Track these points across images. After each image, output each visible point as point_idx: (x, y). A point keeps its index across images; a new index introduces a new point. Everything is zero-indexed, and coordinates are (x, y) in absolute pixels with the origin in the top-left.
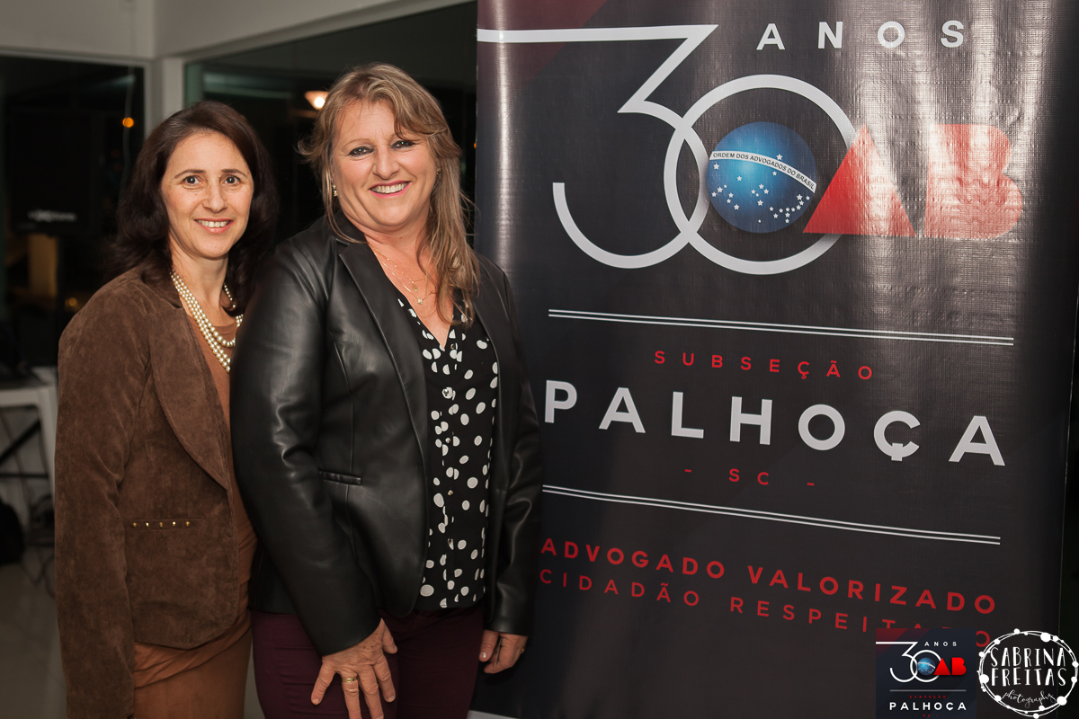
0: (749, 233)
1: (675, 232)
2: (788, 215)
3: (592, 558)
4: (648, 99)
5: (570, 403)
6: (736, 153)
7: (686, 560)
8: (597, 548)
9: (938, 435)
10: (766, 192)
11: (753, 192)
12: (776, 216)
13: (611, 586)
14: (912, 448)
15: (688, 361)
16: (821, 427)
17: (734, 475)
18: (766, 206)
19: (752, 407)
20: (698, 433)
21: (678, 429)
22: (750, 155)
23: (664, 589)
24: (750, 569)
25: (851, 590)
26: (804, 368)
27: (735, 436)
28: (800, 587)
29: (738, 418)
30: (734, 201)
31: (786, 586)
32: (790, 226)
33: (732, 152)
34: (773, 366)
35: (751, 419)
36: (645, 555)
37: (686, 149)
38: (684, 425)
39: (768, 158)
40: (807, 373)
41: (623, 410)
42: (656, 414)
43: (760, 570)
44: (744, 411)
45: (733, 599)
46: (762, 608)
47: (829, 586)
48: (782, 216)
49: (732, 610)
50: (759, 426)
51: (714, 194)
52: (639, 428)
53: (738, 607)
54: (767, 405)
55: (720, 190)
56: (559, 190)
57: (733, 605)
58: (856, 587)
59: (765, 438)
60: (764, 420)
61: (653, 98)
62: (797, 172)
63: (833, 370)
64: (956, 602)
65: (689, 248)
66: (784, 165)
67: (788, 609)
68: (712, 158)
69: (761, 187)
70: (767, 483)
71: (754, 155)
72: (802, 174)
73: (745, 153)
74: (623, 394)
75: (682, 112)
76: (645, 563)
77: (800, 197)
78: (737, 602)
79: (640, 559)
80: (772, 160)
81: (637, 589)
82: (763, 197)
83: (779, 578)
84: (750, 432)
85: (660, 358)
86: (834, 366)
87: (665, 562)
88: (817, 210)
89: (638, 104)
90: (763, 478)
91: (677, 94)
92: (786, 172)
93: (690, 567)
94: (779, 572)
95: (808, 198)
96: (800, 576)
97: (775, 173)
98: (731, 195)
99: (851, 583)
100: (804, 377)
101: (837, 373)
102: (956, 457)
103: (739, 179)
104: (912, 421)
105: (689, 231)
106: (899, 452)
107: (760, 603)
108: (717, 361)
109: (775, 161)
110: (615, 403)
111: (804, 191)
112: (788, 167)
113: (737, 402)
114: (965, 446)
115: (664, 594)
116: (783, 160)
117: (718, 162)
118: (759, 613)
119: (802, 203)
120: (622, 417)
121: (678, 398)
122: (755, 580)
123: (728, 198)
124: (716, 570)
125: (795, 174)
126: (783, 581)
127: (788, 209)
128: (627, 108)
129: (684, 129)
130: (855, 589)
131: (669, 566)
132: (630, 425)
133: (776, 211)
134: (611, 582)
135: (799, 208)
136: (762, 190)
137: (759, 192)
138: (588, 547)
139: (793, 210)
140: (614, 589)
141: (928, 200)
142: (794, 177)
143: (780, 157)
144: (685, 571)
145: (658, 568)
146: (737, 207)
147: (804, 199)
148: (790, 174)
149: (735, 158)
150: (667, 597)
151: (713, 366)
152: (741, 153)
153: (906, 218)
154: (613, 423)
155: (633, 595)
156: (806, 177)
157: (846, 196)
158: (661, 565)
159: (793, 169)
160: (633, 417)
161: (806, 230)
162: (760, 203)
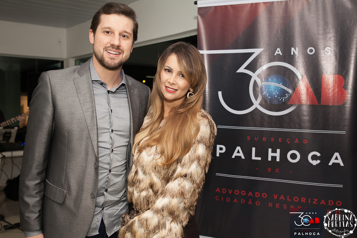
0: (273, 104)
1: (252, 104)
2: (284, 99)
3: (230, 193)
4: (245, 69)
5: (224, 151)
6: (269, 83)
7: (256, 193)
8: (231, 190)
9: (325, 158)
10: (278, 93)
11: (274, 93)
12: (280, 100)
13: (235, 201)
14: (318, 162)
15: (256, 139)
16: (294, 156)
17: (269, 170)
18: (277, 97)
19: (274, 151)
20: (259, 159)
21: (254, 158)
22: (273, 83)
23: (250, 201)
24: (274, 195)
25: (302, 201)
26: (288, 141)
27: (270, 159)
28: (288, 200)
29: (270, 154)
30: (269, 96)
31: (284, 199)
32: (284, 103)
33: (268, 83)
34: (280, 140)
35: (274, 154)
36: (245, 192)
37: (255, 82)
38: (256, 156)
39: (278, 84)
40: (289, 142)
41: (238, 152)
42: (248, 154)
43: (277, 195)
44: (272, 152)
45: (269, 203)
46: (277, 205)
47: (296, 199)
48: (282, 100)
49: (269, 206)
50: (276, 157)
51: (263, 94)
52: (243, 157)
53: (271, 205)
54: (278, 151)
55: (265, 93)
56: (220, 93)
57: (269, 205)
58: (303, 199)
59: (278, 160)
60: (278, 155)
61: (246, 68)
62: (286, 88)
63: (297, 141)
64: (331, 203)
65: (256, 109)
66: (282, 86)
67: (285, 206)
68: (262, 84)
69: (276, 92)
70: (278, 172)
71: (274, 83)
72: (287, 88)
73: (272, 83)
74: (238, 148)
75: (254, 72)
76: (245, 194)
77: (287, 95)
78: (271, 204)
79: (243, 193)
80: (279, 85)
81: (243, 201)
82: (277, 94)
83: (282, 197)
84: (274, 158)
85: (249, 138)
86: (297, 140)
87: (250, 194)
88: (292, 98)
89: (242, 70)
90: (277, 170)
91: (253, 67)
92: (283, 88)
93: (257, 195)
94: (282, 196)
95: (289, 95)
96: (288, 197)
97: (280, 88)
98: (268, 94)
99: (302, 198)
100: (289, 143)
101: (298, 142)
102: (330, 164)
103: (270, 90)
104: (318, 154)
105: (256, 104)
106: (315, 163)
107: (277, 204)
108: (264, 139)
109: (280, 85)
110: (236, 151)
111: (288, 93)
112: (283, 86)
113: (270, 150)
114: (333, 161)
115: (250, 202)
116: (282, 85)
117: (264, 85)
118: (277, 207)
119: (287, 96)
120: (238, 155)
121: (254, 149)
122: (275, 198)
123: (267, 95)
124: (265, 195)
125: (285, 88)
126: (283, 198)
127: (283, 98)
128: (239, 71)
129: (254, 76)
130: (303, 200)
131: (251, 195)
132: (240, 157)
133: (280, 98)
134: (235, 199)
135: (286, 97)
136: (276, 93)
137: (275, 93)
138: (229, 190)
139: (285, 98)
140: (236, 201)
141: (322, 95)
142: (285, 89)
143: (281, 84)
144: (256, 196)
145: (249, 195)
146: (269, 97)
147: (288, 95)
148: (284, 88)
149: (269, 84)
150: (251, 203)
151: (264, 140)
152: (270, 83)
153: (316, 100)
154: (236, 156)
155: (242, 203)
156: (288, 89)
157: (300, 94)
158: (249, 194)
159: (285, 87)
160: (241, 154)
161: (289, 103)
162: (276, 96)
